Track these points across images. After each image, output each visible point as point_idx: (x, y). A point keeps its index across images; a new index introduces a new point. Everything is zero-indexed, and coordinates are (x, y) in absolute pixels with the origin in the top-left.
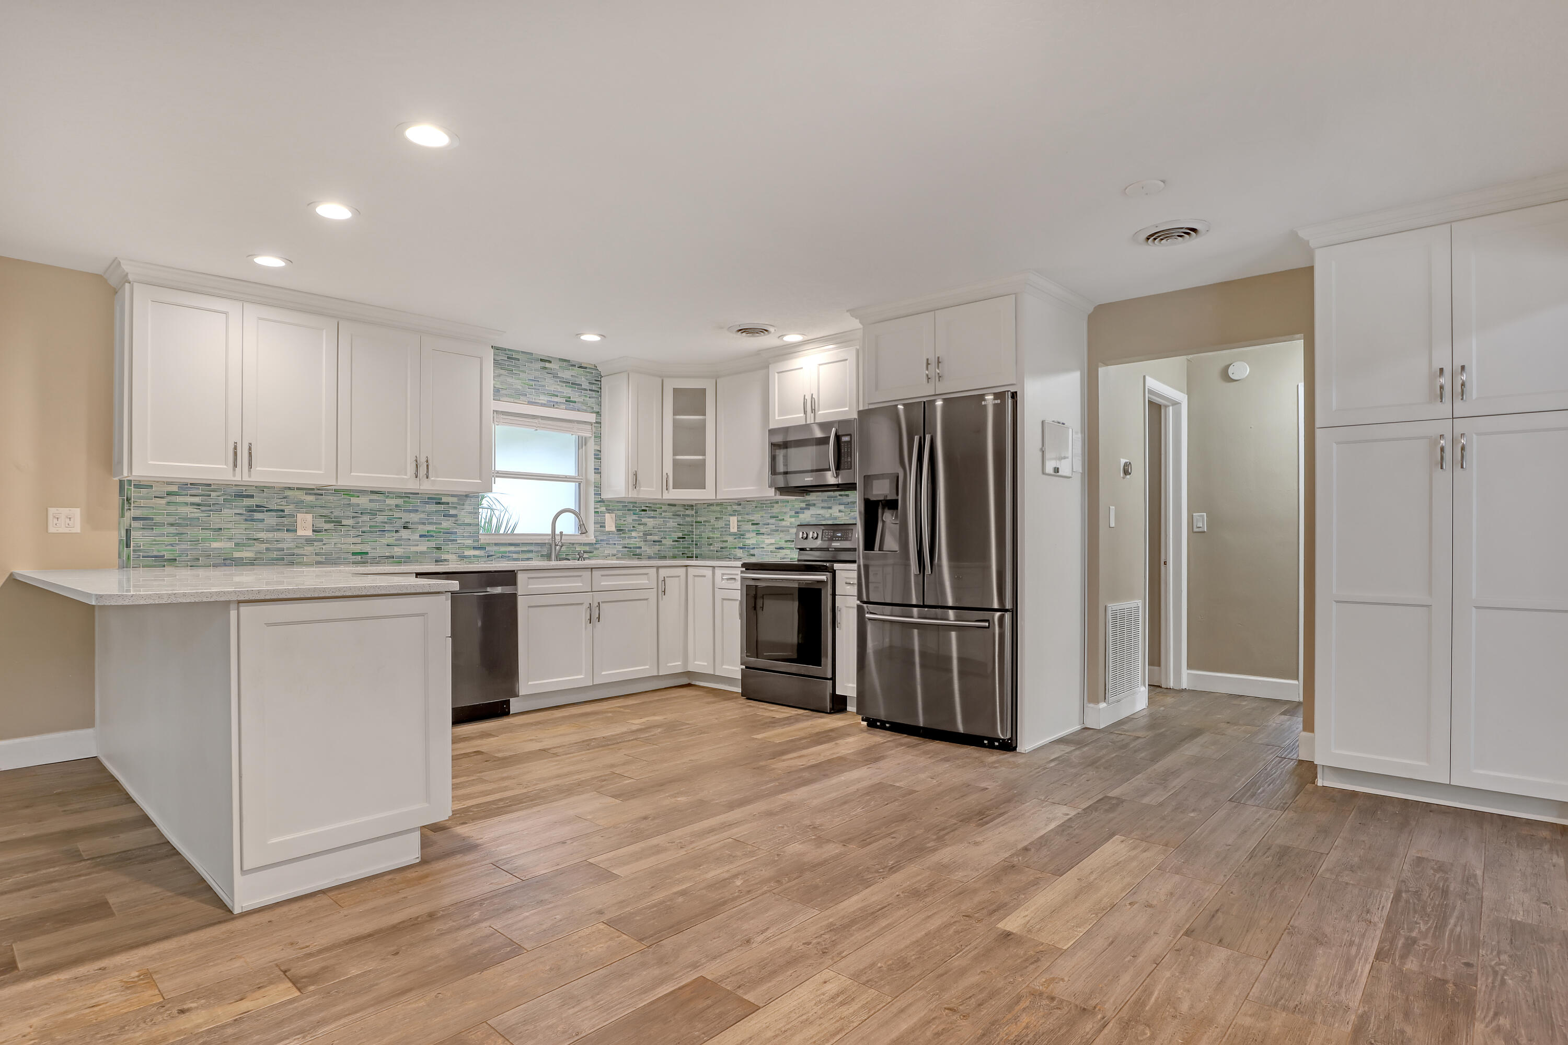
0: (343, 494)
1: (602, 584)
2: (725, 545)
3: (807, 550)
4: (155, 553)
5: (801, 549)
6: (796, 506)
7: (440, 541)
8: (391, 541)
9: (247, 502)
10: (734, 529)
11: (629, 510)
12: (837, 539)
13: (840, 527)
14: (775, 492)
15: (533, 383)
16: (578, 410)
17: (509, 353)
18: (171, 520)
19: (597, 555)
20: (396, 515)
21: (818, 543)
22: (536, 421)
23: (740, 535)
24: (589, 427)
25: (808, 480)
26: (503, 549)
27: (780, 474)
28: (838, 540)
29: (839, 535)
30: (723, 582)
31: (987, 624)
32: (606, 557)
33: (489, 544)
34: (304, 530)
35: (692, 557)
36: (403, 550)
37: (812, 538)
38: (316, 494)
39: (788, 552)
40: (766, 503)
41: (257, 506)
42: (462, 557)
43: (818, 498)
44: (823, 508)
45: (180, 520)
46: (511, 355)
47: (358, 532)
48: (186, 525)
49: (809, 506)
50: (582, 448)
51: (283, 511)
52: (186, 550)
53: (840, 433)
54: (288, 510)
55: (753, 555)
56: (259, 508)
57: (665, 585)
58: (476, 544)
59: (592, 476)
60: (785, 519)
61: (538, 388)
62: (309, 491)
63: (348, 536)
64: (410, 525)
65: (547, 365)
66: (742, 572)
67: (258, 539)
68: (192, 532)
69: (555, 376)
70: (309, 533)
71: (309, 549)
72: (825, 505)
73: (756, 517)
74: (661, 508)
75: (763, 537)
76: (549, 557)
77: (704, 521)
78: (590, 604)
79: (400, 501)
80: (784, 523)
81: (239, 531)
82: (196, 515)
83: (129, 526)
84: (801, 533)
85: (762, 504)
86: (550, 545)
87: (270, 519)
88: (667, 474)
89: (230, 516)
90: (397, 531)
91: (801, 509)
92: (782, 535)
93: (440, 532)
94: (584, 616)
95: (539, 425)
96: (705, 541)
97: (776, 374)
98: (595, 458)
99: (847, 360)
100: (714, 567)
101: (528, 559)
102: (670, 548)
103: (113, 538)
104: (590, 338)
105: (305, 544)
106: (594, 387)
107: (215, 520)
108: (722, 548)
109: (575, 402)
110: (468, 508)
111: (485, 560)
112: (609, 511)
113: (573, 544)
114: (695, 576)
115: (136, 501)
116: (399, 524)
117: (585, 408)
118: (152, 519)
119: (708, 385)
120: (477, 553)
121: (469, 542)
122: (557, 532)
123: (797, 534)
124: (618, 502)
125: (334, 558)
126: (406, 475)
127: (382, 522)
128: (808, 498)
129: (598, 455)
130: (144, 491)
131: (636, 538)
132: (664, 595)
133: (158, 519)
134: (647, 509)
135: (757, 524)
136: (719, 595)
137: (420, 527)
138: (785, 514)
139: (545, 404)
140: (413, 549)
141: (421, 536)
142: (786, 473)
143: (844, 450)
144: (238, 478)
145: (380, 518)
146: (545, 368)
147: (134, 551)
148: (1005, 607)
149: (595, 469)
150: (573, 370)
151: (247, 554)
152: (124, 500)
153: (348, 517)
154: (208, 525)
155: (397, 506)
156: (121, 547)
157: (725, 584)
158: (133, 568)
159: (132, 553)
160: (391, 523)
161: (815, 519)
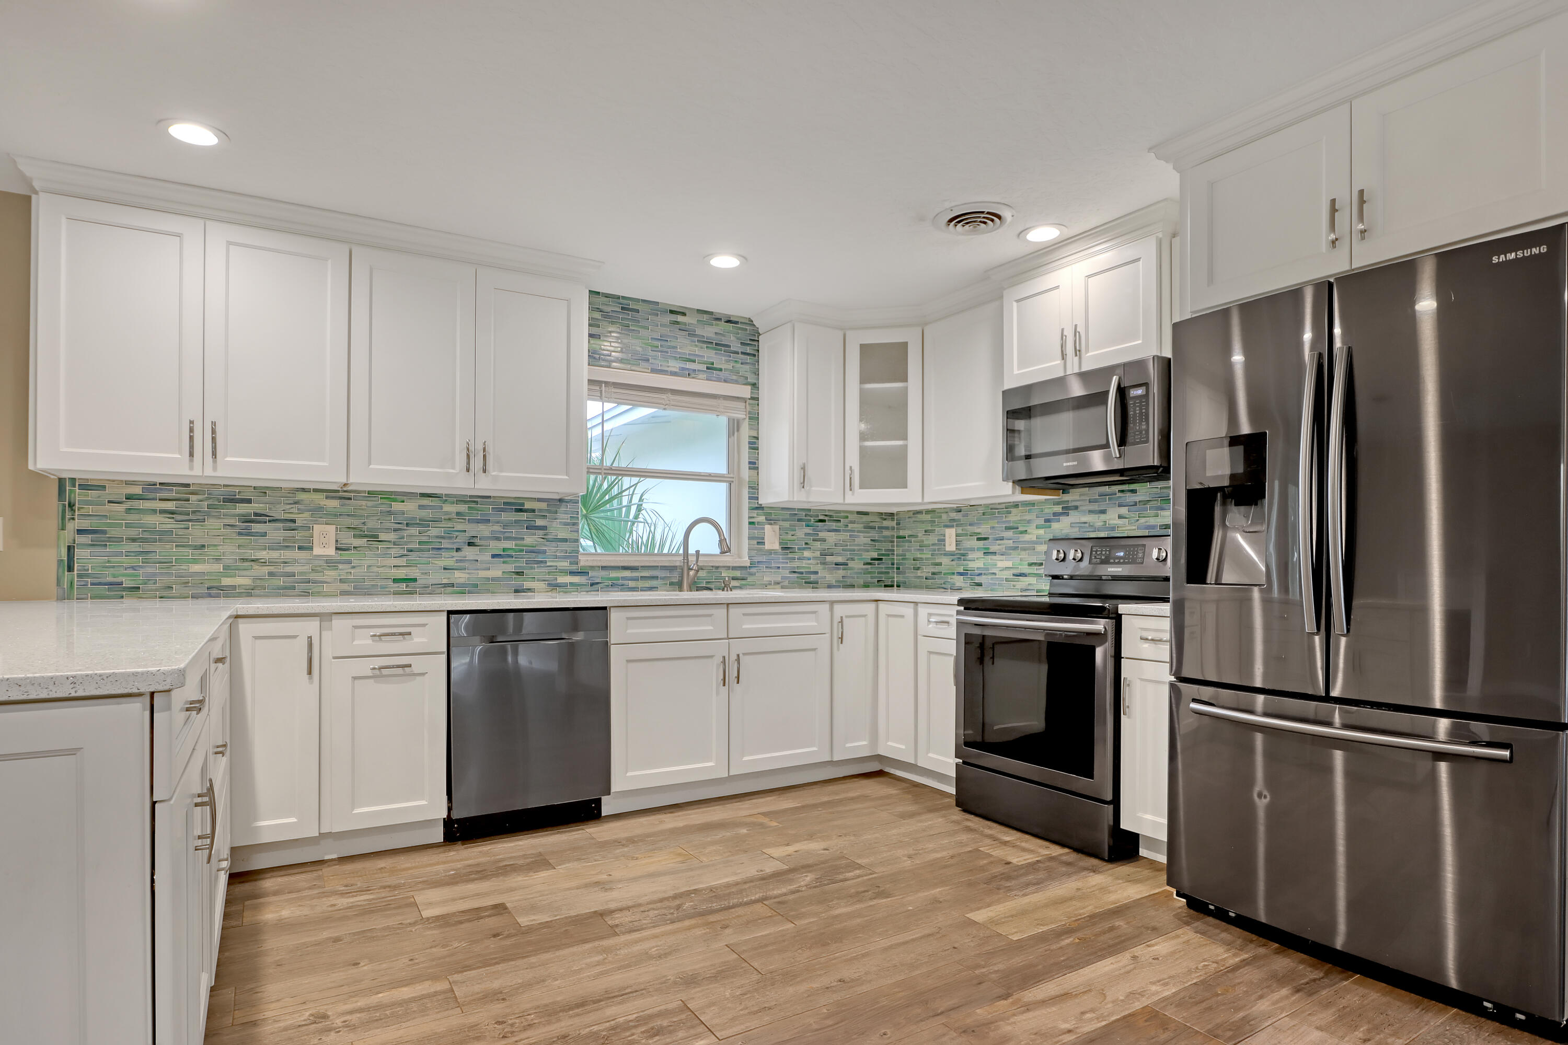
0: (381, 498)
1: (744, 627)
2: (937, 569)
3: (1063, 579)
4: (110, 579)
5: (1055, 577)
6: (1047, 511)
7: (522, 563)
8: (450, 563)
9: (242, 509)
10: (951, 546)
11: (799, 520)
12: (1117, 561)
13: (1123, 542)
14: (1014, 488)
15: (659, 343)
16: (725, 381)
17: (625, 302)
18: (133, 533)
19: (753, 583)
20: (459, 527)
21: (1085, 567)
22: (664, 396)
23: (960, 555)
24: (741, 405)
25: (1066, 466)
26: (613, 574)
27: (1019, 458)
28: (1119, 563)
29: (1122, 554)
30: (930, 626)
31: (1506, 753)
32: (765, 586)
33: (592, 568)
34: (324, 547)
35: (892, 586)
36: (467, 576)
37: (1074, 559)
38: (341, 498)
39: (1033, 580)
40: (998, 507)
41: (256, 514)
42: (554, 587)
43: (1083, 498)
44: (1091, 512)
45: (145, 533)
46: (627, 305)
47: (402, 550)
48: (153, 540)
49: (1067, 510)
50: (733, 435)
51: (294, 521)
52: (154, 574)
53: (1126, 383)
54: (302, 518)
55: (980, 585)
56: (259, 518)
57: (842, 628)
58: (574, 568)
59: (746, 473)
60: (1029, 531)
61: (665, 349)
62: (330, 493)
63: (388, 556)
64: (477, 541)
65: (680, 318)
66: (958, 613)
67: (258, 559)
68: (161, 550)
69: (692, 334)
70: (331, 551)
71: (331, 574)
72: (1095, 507)
73: (983, 529)
74: (847, 517)
75: (994, 557)
76: (679, 586)
77: (909, 536)
78: (724, 657)
79: (463, 508)
80: (1027, 537)
81: (230, 550)
82: (169, 526)
83: (72, 542)
84: (1055, 553)
85: (993, 511)
86: (682, 569)
87: (275, 533)
88: (851, 467)
89: (218, 527)
90: (458, 550)
91: (1055, 514)
92: (1024, 555)
93: (522, 551)
94: (715, 674)
95: (668, 402)
96: (909, 563)
97: (1015, 304)
98: (750, 448)
99: (1138, 260)
100: (916, 603)
101: (651, 589)
102: (861, 573)
103: (52, 556)
104: (725, 261)
105: (325, 567)
106: (748, 350)
107: (196, 533)
108: (933, 574)
109: (721, 370)
110: (563, 517)
111: (588, 589)
112: (770, 521)
113: (717, 567)
114: (889, 616)
115: (82, 508)
116: (462, 539)
117: (734, 377)
118: (104, 532)
119: (911, 337)
120: (576, 579)
121: (565, 564)
122: (692, 551)
123: (1048, 553)
124: (783, 509)
125: (367, 586)
126: (453, 468)
127: (437, 537)
128: (1066, 497)
129: (754, 443)
130: (93, 494)
131: (809, 559)
132: (841, 643)
133: (113, 532)
134: (826, 518)
135: (985, 539)
136: (925, 645)
137: (493, 544)
138: (1028, 523)
139: (676, 372)
140: (483, 574)
141: (494, 556)
142: (1028, 457)
143: (1133, 411)
144: (197, 471)
145: (433, 532)
146: (677, 323)
147: (79, 576)
148: (1560, 719)
149: (750, 463)
150: (717, 325)
151: (242, 581)
152: (64, 506)
153: (388, 530)
154: (186, 540)
155: (458, 514)
156: (61, 570)
157: (932, 629)
158: (77, 599)
159: (76, 579)
160: (450, 538)
161: (1077, 529)
